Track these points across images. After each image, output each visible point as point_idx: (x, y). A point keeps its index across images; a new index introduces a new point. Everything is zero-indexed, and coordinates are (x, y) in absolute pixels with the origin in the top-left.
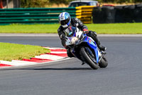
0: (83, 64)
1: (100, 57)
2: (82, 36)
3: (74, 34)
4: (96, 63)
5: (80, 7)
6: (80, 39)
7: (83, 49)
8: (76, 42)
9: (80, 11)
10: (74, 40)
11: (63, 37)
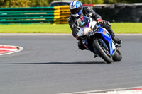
0: (95, 57)
1: (114, 50)
2: (95, 27)
3: (87, 25)
4: (109, 56)
5: (59, 7)
6: (94, 30)
7: (96, 41)
8: (89, 33)
9: (59, 11)
10: (87, 30)
11: (75, 27)
